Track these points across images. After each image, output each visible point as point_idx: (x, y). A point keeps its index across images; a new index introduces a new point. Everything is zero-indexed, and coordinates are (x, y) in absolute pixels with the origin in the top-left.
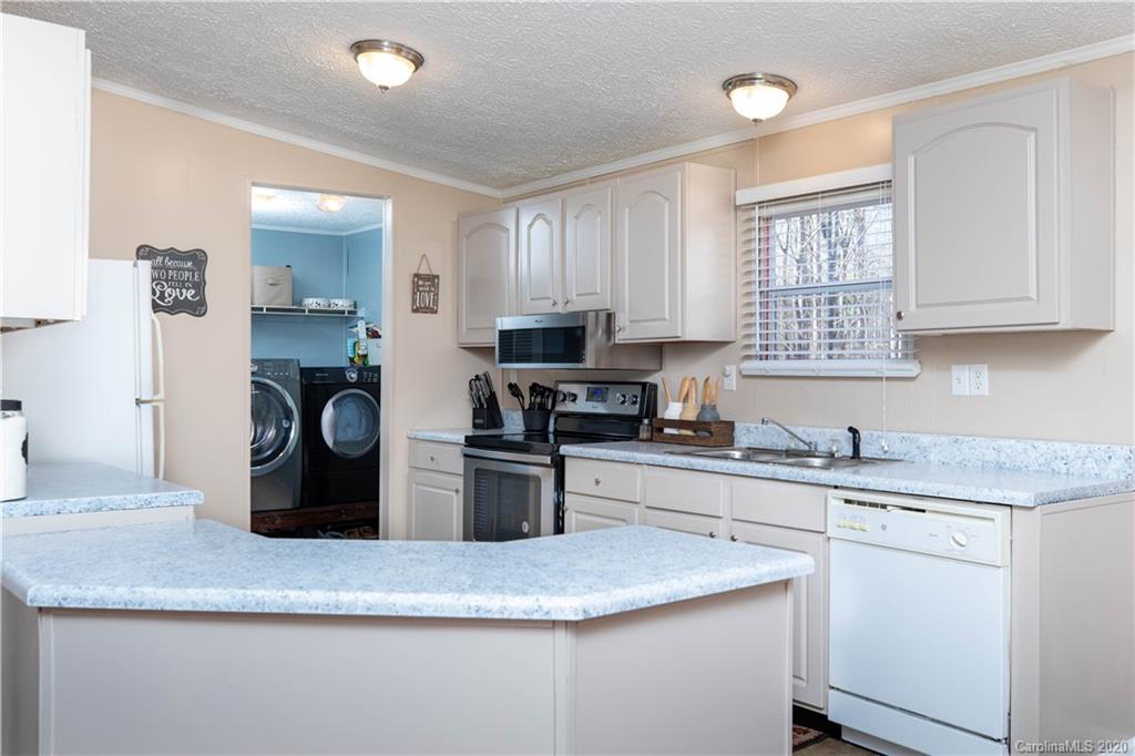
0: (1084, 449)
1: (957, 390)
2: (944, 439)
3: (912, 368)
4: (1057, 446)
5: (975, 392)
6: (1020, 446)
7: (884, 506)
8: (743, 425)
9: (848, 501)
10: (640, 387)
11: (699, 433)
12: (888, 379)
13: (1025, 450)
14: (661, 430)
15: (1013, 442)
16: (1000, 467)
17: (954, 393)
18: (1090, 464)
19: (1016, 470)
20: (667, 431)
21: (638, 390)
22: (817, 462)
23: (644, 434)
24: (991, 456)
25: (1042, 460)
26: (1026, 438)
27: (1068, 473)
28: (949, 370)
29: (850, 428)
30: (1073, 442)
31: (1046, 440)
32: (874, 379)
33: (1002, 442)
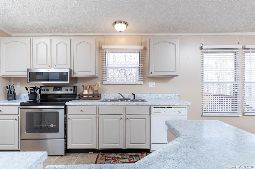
0: (172, 95)
1: (150, 86)
2: (148, 95)
3: (142, 82)
4: (168, 95)
5: (153, 86)
6: (162, 95)
7: (164, 108)
8: (102, 94)
10: (73, 87)
11: (89, 97)
13: (163, 96)
14: (83, 97)
17: (149, 87)
18: (173, 97)
19: (161, 99)
20: (84, 97)
21: (73, 88)
23: (77, 98)
24: (157, 97)
25: (165, 97)
26: (163, 94)
27: (169, 99)
28: (148, 83)
29: (133, 94)
30: (170, 94)
31: (166, 94)
32: (137, 84)
33: (159, 95)
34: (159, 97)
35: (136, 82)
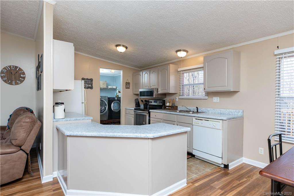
0: (235, 111)
1: (214, 101)
2: (212, 109)
3: (207, 97)
4: (230, 110)
5: (217, 101)
7: (202, 120)
8: (179, 107)
9: (196, 119)
10: (162, 100)
11: (172, 108)
12: (203, 99)
13: (225, 111)
14: (166, 107)
15: (223, 109)
16: (221, 113)
18: (236, 113)
19: (224, 114)
20: (167, 108)
22: (191, 113)
23: (163, 108)
24: (219, 112)
25: (228, 112)
26: (225, 109)
27: (232, 115)
28: (213, 98)
29: (197, 107)
30: (233, 109)
31: (229, 109)
32: (201, 99)
33: (221, 109)
34: (221, 112)
35: (201, 97)
